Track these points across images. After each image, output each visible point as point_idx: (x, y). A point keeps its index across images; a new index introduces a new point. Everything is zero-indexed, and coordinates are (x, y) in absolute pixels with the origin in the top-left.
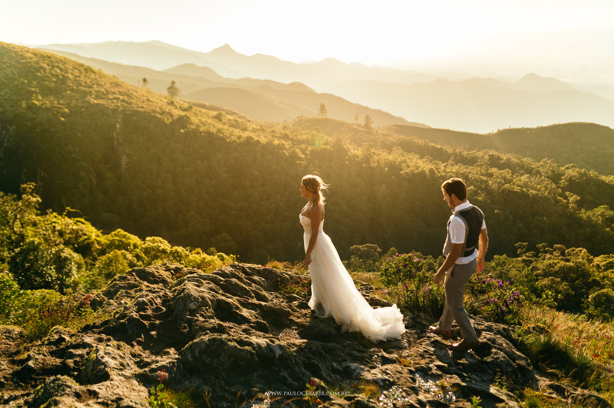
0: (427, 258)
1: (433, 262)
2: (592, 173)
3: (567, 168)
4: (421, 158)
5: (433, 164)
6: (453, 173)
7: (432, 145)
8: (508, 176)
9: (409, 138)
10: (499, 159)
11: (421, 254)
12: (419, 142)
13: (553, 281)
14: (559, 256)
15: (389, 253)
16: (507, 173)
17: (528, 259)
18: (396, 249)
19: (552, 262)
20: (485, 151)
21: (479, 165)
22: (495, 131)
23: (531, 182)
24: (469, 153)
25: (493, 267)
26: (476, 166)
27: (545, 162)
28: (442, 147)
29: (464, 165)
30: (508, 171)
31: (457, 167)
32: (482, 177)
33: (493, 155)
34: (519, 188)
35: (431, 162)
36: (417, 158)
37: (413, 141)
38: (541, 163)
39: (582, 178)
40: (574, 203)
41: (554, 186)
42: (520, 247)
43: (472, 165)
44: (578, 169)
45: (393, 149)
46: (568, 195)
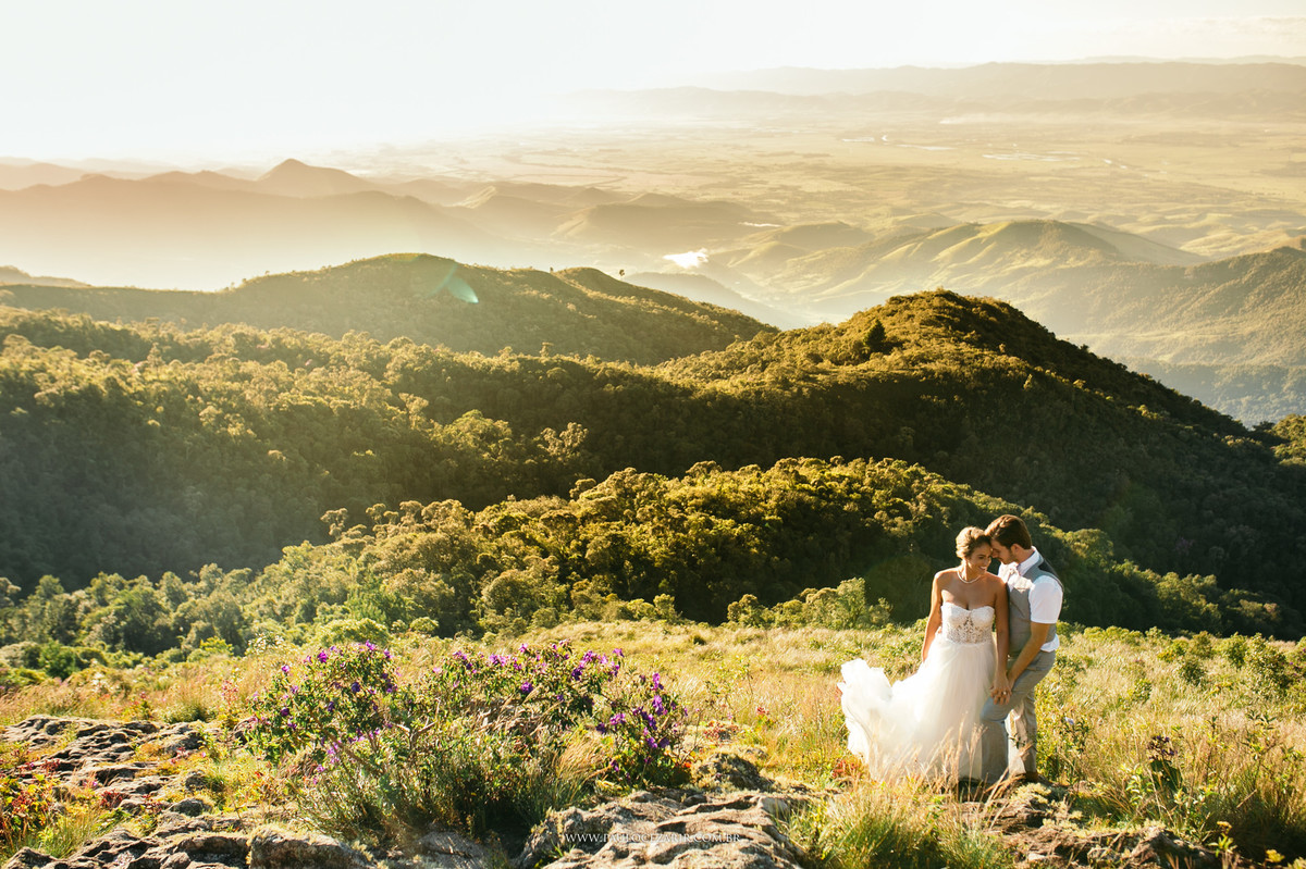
0: (135, 584)
1: (150, 589)
2: (441, 351)
3: (394, 347)
4: (80, 357)
5: (113, 367)
6: (161, 382)
7: (100, 326)
8: (283, 376)
9: (42, 314)
10: (256, 341)
11: (120, 578)
12: (70, 320)
13: (413, 578)
14: (413, 524)
15: (40, 589)
16: (278, 369)
17: (353, 541)
18: (55, 576)
19: (403, 540)
20: (225, 327)
21: (216, 360)
22: (238, 284)
23: (331, 382)
24: (191, 334)
25: (287, 573)
26: (211, 362)
27: (351, 338)
28: (127, 327)
29: (184, 362)
30: (280, 365)
31: (169, 369)
32: (229, 383)
33: (242, 335)
34: (309, 397)
35: (107, 363)
36: (72, 358)
37: (53, 319)
38: (344, 341)
39: (424, 362)
40: (418, 414)
41: (376, 384)
42: (333, 519)
43: (202, 361)
44: (414, 346)
45: (6, 342)
46: (404, 399)
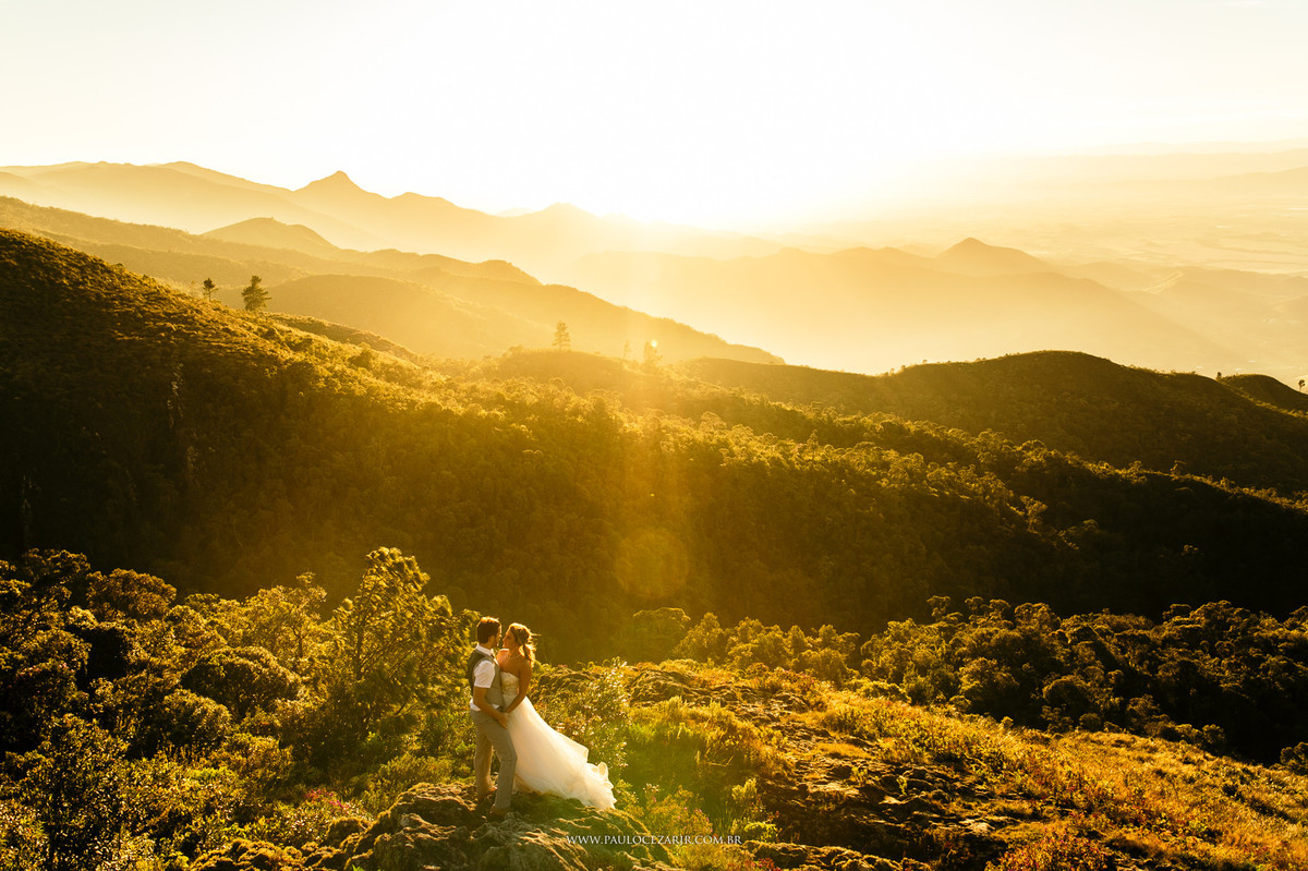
0: (770, 630)
1: (780, 636)
2: (1071, 458)
3: (1027, 448)
4: (756, 435)
5: (778, 447)
8: (918, 468)
10: (902, 431)
11: (760, 624)
16: (915, 461)
17: (948, 625)
21: (864, 447)
22: (897, 370)
23: (959, 478)
26: (858, 448)
27: (987, 437)
29: (836, 447)
30: (917, 457)
31: (822, 453)
32: (870, 470)
33: (890, 424)
34: (937, 490)
35: (774, 442)
36: (749, 436)
37: (739, 396)
38: (980, 438)
39: (1051, 467)
40: (1035, 517)
41: (1001, 485)
42: (936, 604)
43: (852, 447)
44: (1045, 451)
45: (703, 417)
46: (1025, 502)
